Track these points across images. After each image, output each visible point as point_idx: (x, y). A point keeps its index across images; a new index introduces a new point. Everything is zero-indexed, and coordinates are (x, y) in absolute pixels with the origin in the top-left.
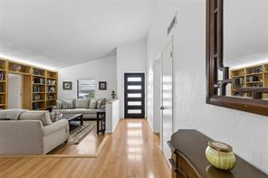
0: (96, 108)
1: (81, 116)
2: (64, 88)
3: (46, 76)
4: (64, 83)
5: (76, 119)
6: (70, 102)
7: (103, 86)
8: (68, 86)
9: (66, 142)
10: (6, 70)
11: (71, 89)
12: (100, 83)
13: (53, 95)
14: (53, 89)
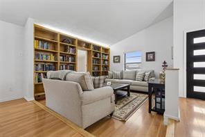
0: (143, 80)
1: (128, 87)
2: (114, 62)
3: (102, 52)
4: (114, 57)
5: (122, 89)
6: (119, 73)
7: (151, 57)
8: (117, 59)
9: (111, 114)
10: (76, 46)
11: (119, 62)
12: (147, 54)
13: (107, 67)
14: (106, 62)
